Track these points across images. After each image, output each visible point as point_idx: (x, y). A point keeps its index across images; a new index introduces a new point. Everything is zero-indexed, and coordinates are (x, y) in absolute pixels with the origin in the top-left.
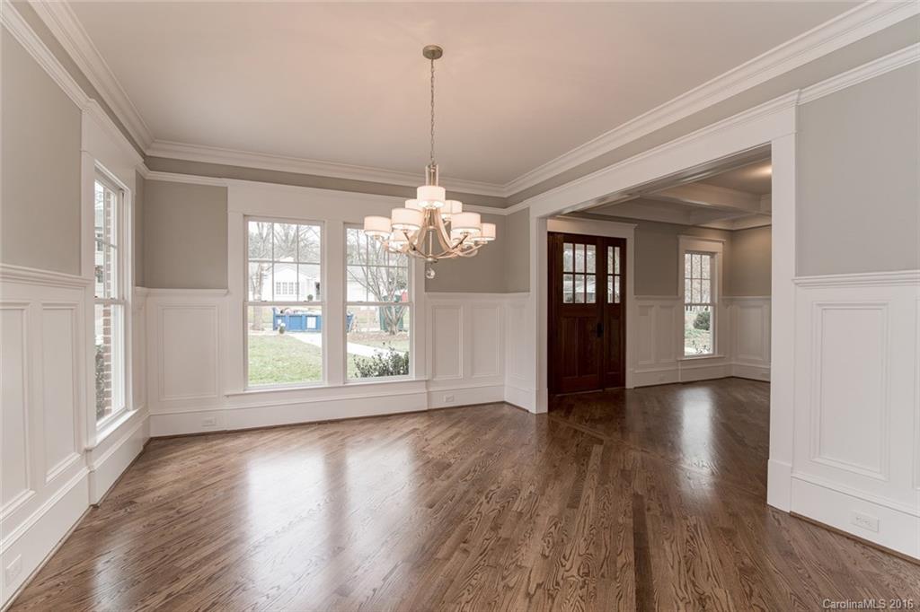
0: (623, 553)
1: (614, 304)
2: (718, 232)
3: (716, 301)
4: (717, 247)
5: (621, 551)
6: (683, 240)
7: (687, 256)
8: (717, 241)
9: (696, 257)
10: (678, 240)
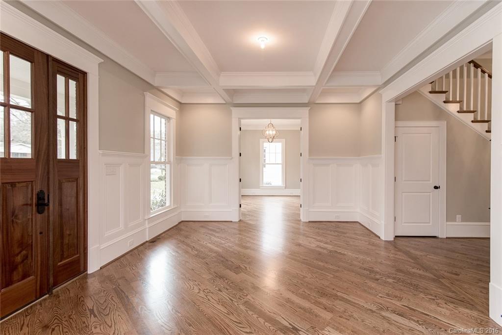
1: (67, 161)
2: (174, 101)
3: (172, 160)
4: (172, 112)
6: (150, 98)
7: (152, 116)
8: (173, 108)
9: (157, 119)
10: (144, 96)
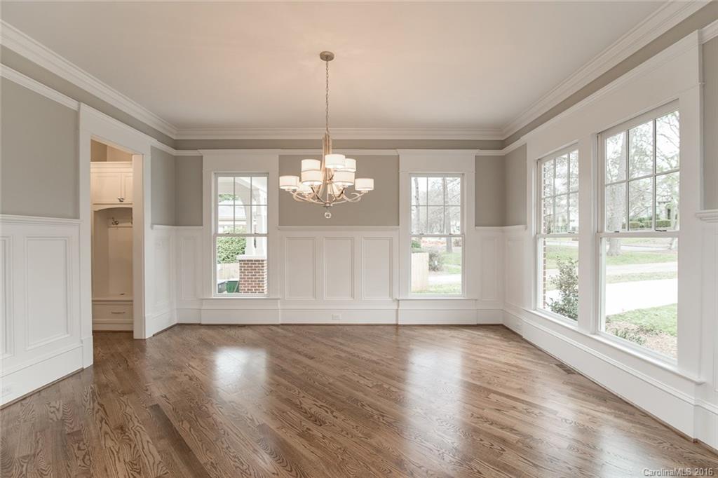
0: (188, 430)
5: (190, 431)
